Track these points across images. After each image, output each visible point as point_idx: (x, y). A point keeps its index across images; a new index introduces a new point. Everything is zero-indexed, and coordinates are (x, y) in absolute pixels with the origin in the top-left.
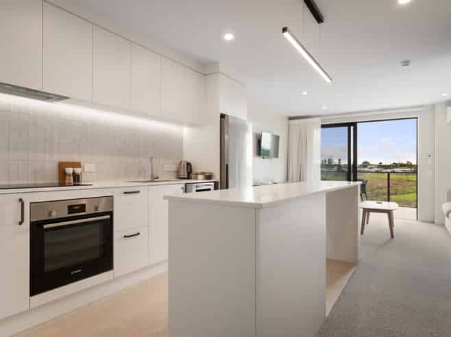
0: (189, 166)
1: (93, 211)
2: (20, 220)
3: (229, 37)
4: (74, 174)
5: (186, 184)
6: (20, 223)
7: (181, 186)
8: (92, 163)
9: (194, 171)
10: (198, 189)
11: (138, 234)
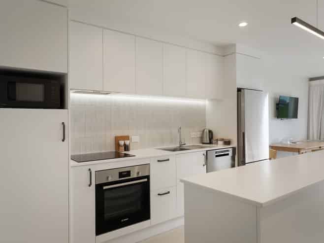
0: (210, 134)
1: (135, 176)
2: (89, 183)
3: (243, 24)
4: (125, 145)
5: (207, 151)
6: (90, 185)
7: (202, 153)
8: (137, 135)
9: (215, 138)
10: (217, 154)
11: (169, 192)
